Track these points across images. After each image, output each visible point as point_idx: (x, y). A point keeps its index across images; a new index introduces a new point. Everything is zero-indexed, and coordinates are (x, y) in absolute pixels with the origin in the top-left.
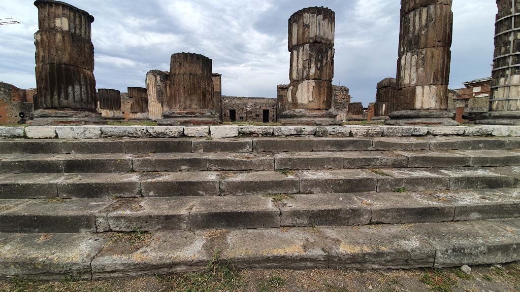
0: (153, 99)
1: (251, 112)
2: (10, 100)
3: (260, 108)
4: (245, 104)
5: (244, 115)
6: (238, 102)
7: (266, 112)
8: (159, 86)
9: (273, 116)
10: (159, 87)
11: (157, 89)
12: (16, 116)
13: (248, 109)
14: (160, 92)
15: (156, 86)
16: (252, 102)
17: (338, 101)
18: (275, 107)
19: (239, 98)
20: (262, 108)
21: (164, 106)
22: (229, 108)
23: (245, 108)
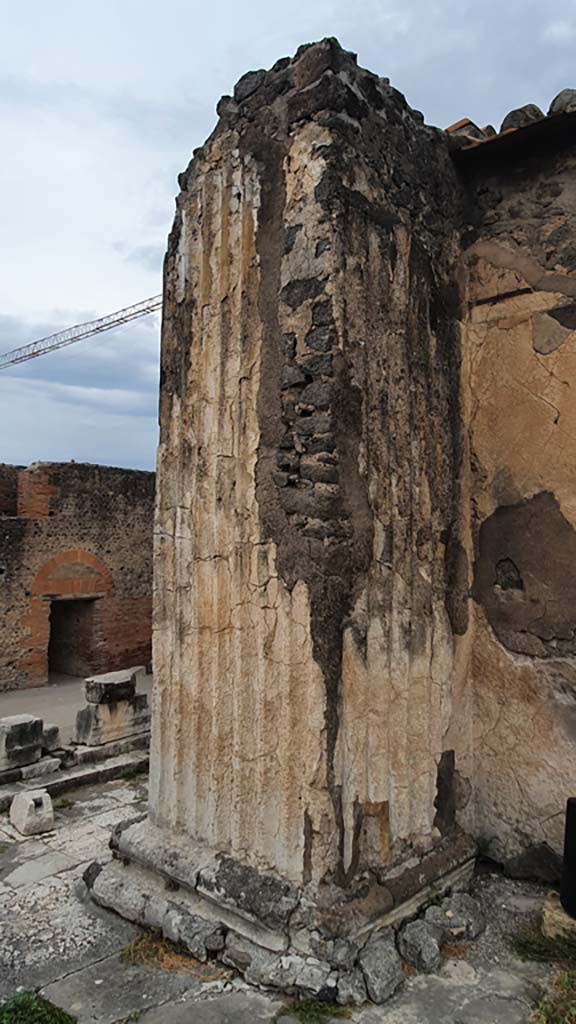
8: (308, 286)
10: (298, 321)
11: (276, 349)
15: (264, 299)
21: (362, 641)
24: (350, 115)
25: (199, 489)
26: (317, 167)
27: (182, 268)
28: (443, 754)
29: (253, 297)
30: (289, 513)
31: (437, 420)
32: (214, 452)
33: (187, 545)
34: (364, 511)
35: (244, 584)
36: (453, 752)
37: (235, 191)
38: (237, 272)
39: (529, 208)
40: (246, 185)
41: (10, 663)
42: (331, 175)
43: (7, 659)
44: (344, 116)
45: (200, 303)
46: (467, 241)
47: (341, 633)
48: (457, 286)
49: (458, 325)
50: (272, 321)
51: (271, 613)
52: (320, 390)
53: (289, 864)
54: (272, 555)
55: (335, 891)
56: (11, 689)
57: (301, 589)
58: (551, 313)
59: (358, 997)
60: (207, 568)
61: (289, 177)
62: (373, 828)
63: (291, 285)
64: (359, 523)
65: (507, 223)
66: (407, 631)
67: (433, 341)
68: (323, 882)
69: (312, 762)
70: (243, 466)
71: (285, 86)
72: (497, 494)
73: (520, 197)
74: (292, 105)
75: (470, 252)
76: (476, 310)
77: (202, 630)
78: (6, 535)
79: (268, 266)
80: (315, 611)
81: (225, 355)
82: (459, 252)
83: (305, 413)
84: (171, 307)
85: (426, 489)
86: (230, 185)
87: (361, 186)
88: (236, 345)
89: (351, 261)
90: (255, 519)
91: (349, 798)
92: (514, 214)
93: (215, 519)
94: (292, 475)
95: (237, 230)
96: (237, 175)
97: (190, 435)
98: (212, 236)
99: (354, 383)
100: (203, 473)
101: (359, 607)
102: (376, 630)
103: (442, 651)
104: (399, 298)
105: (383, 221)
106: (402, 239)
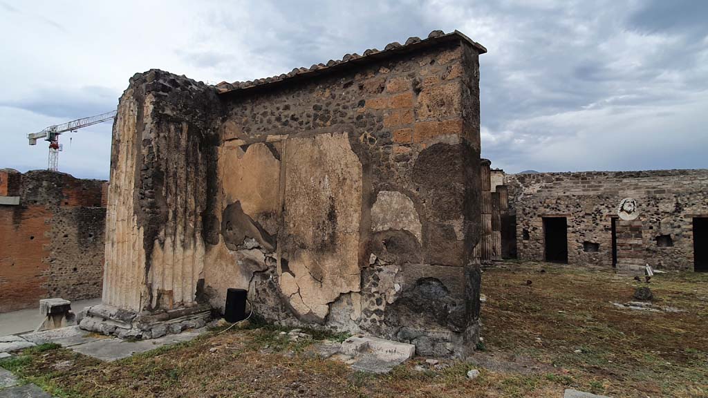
1: (635, 230)
2: (58, 204)
3: (679, 208)
4: (608, 198)
5: (602, 238)
6: (578, 191)
8: (148, 141)
10: (145, 152)
12: (66, 236)
13: (622, 215)
15: (137, 143)
16: (636, 187)
19: (577, 176)
20: (688, 210)
21: (162, 244)
22: (542, 210)
23: (605, 212)
24: (163, 92)
25: (119, 200)
26: (151, 107)
27: (117, 129)
28: (199, 280)
29: (135, 143)
30: (142, 207)
31: (200, 179)
32: (123, 188)
33: (115, 216)
34: (165, 206)
35: (128, 227)
36: (204, 280)
37: (131, 109)
38: (131, 133)
39: (240, 113)
40: (134, 107)
41: (95, 284)
42: (155, 110)
43: (94, 281)
44: (161, 93)
45: (122, 141)
46: (224, 120)
47: (154, 241)
48: (218, 135)
49: (217, 149)
50: (139, 150)
51: (135, 236)
52: (150, 172)
53: (136, 308)
54: (136, 219)
55: (147, 312)
56: (96, 297)
57: (142, 229)
58: (241, 146)
59: (148, 337)
60: (120, 223)
61: (145, 108)
62: (166, 298)
63: (145, 140)
64: (163, 210)
65: (234, 117)
66: (183, 242)
67: (200, 155)
68: (143, 310)
69: (142, 277)
70: (130, 193)
71: (145, 81)
72: (228, 201)
73: (238, 109)
74: (147, 87)
75: (224, 124)
76: (226, 142)
77: (118, 243)
78: (94, 216)
79: (139, 133)
80: (145, 234)
81: (127, 160)
82: (220, 124)
83: (146, 178)
84: (114, 141)
85: (193, 200)
86: (130, 107)
87: (168, 112)
88: (130, 156)
89: (162, 135)
90: (132, 209)
91: (155, 287)
92: (236, 114)
93: (123, 209)
94: (143, 196)
95: (131, 121)
96: (132, 104)
97: (118, 182)
98: (125, 121)
99: (161, 170)
100: (120, 194)
101: (162, 233)
102: (169, 241)
103: (201, 249)
104: (183, 143)
105: (177, 121)
106: (185, 126)
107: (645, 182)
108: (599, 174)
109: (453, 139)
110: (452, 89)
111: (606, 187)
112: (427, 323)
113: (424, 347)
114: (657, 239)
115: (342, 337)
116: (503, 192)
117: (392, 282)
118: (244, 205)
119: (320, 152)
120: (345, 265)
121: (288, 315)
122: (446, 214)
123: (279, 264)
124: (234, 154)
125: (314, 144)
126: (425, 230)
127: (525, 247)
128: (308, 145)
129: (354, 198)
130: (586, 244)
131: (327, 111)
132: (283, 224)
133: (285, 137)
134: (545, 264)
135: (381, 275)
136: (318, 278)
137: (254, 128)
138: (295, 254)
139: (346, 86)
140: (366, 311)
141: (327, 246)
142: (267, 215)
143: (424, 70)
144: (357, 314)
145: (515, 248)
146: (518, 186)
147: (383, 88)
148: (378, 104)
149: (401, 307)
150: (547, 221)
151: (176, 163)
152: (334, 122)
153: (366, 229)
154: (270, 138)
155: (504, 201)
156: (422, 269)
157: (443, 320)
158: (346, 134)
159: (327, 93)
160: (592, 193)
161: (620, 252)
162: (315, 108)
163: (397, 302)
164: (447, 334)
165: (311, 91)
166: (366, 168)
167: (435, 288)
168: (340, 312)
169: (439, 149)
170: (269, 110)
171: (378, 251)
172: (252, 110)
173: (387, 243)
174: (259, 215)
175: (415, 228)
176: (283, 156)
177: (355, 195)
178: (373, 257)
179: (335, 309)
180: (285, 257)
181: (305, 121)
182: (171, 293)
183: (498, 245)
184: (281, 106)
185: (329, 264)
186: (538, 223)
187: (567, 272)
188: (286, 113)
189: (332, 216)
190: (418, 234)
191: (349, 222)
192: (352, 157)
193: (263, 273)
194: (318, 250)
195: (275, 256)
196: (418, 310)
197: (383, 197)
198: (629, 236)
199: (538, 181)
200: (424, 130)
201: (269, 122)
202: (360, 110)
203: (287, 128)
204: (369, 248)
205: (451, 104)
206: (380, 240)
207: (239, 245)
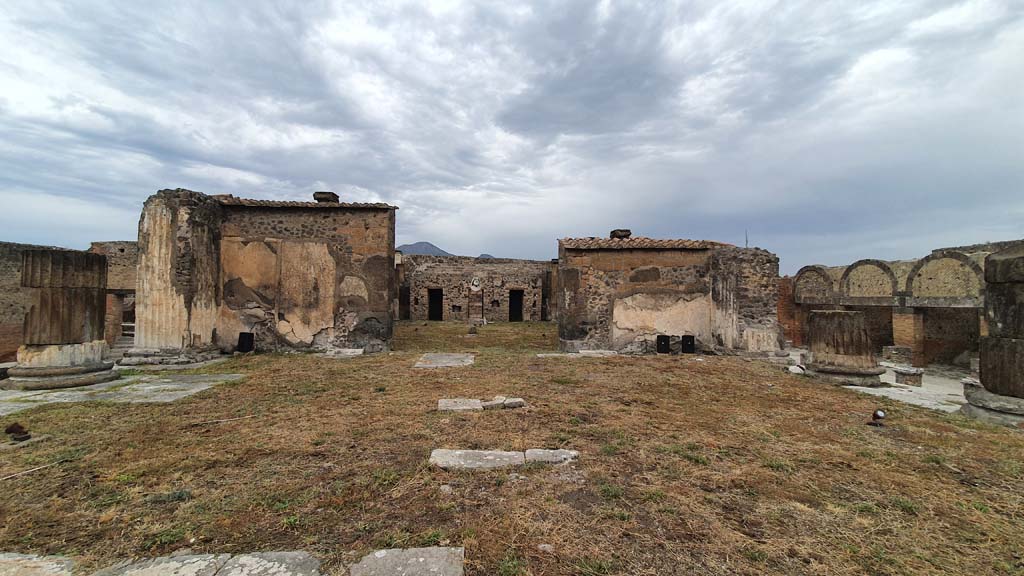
0: (158, 282)
1: (480, 297)
3: (503, 284)
4: (466, 276)
5: (462, 302)
7: (516, 296)
8: (181, 239)
9: (534, 305)
10: (181, 245)
11: (175, 249)
13: (473, 288)
14: (187, 258)
15: (172, 238)
16: (484, 270)
17: (750, 295)
18: (539, 283)
20: (507, 285)
21: (195, 305)
22: (427, 283)
23: (465, 285)
26: (186, 216)
28: (214, 329)
29: (170, 238)
30: (178, 281)
31: (214, 263)
32: (157, 268)
34: (196, 281)
36: (216, 328)
38: (164, 231)
39: (238, 219)
40: (167, 213)
44: (193, 207)
45: (152, 235)
46: (223, 222)
47: (191, 303)
50: (174, 243)
51: (174, 300)
54: (174, 289)
55: (188, 348)
57: (182, 295)
58: (241, 242)
60: (154, 292)
62: (197, 340)
63: (179, 237)
64: (195, 283)
65: (233, 221)
66: (206, 304)
67: (213, 246)
68: (186, 347)
69: (185, 326)
70: (166, 272)
72: (229, 277)
73: (236, 216)
74: (181, 202)
75: (224, 224)
76: (225, 237)
79: (174, 232)
80: (185, 299)
81: (160, 248)
82: (221, 224)
83: (183, 263)
85: (211, 277)
86: (162, 212)
87: (197, 219)
88: (164, 246)
89: (194, 234)
90: (169, 282)
91: (192, 333)
92: (235, 219)
94: (179, 274)
95: (164, 222)
96: (164, 206)
97: (149, 263)
99: (194, 257)
101: (195, 299)
102: (199, 303)
103: (214, 309)
104: (205, 239)
105: (202, 225)
106: (206, 228)
107: (489, 267)
108: (466, 258)
109: (384, 255)
110: (384, 231)
111: (466, 268)
112: (370, 338)
113: (368, 348)
114: (492, 303)
115: (324, 351)
116: (401, 269)
117: (352, 321)
118: (244, 280)
119: (308, 253)
120: (324, 314)
121: (283, 346)
122: (381, 288)
123: (276, 316)
124: (236, 246)
125: (303, 246)
126: (369, 295)
127: (416, 310)
128: (299, 248)
129: (331, 280)
130: (454, 307)
131: (312, 229)
132: (280, 293)
133: (280, 241)
134: (427, 322)
135: (346, 318)
136: (306, 322)
137: (252, 231)
138: (290, 310)
139: (325, 217)
140: (336, 337)
141: (313, 304)
142: (266, 287)
143: (370, 218)
144: (332, 338)
145: (408, 312)
146: (412, 265)
147: (347, 223)
148: (344, 231)
149: (357, 332)
150: (431, 292)
151: (201, 253)
152: (316, 236)
153: (337, 295)
154: (267, 239)
155: (402, 276)
156: (368, 314)
157: (378, 336)
158: (325, 245)
159: (311, 219)
160: (458, 273)
161: (471, 311)
162: (303, 226)
163: (354, 330)
164: (379, 342)
165: (301, 216)
166: (337, 264)
167: (374, 322)
168: (321, 339)
169: (377, 258)
170: (266, 221)
171: (344, 306)
172: (250, 219)
173: (349, 302)
174: (259, 287)
175: (365, 294)
176: (279, 251)
177: (331, 277)
178: (341, 309)
179: (317, 338)
180: (282, 311)
181: (295, 232)
182: (199, 337)
183: (397, 308)
184: (276, 220)
185: (314, 314)
186: (424, 292)
187: (441, 325)
188: (280, 225)
189: (316, 288)
190: (366, 297)
191: (328, 291)
192: (329, 258)
193: (263, 323)
194: (306, 307)
195: (273, 312)
196: (365, 332)
197: (348, 279)
198: (475, 301)
199: (426, 261)
200: (370, 249)
201: (266, 229)
202: (334, 232)
203: (281, 235)
204: (339, 305)
205: (383, 237)
206: (346, 300)
207: (241, 306)
